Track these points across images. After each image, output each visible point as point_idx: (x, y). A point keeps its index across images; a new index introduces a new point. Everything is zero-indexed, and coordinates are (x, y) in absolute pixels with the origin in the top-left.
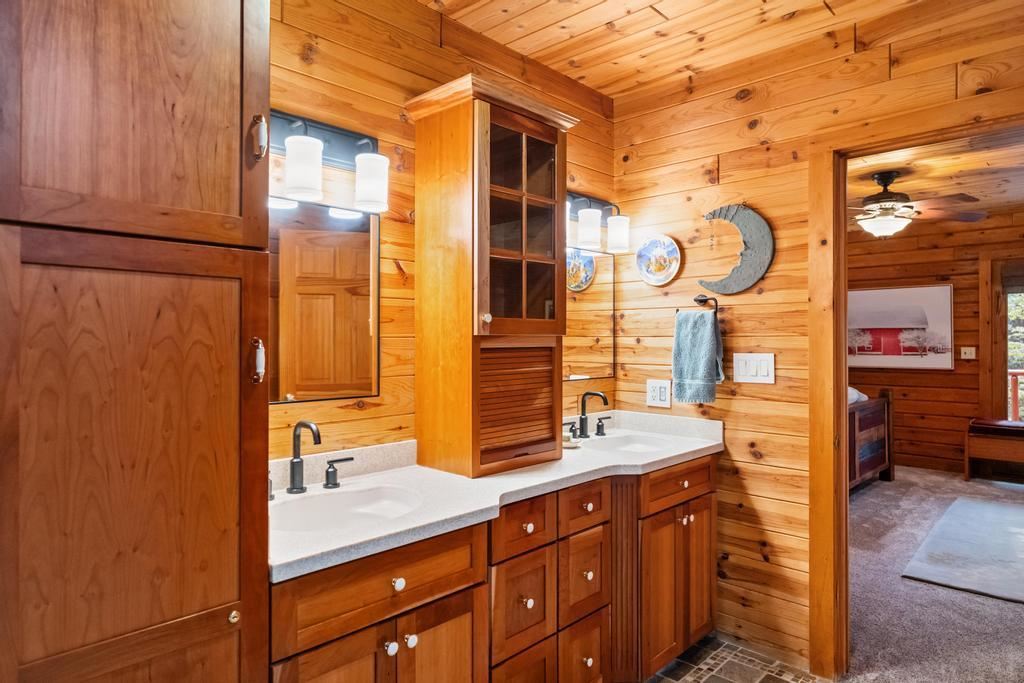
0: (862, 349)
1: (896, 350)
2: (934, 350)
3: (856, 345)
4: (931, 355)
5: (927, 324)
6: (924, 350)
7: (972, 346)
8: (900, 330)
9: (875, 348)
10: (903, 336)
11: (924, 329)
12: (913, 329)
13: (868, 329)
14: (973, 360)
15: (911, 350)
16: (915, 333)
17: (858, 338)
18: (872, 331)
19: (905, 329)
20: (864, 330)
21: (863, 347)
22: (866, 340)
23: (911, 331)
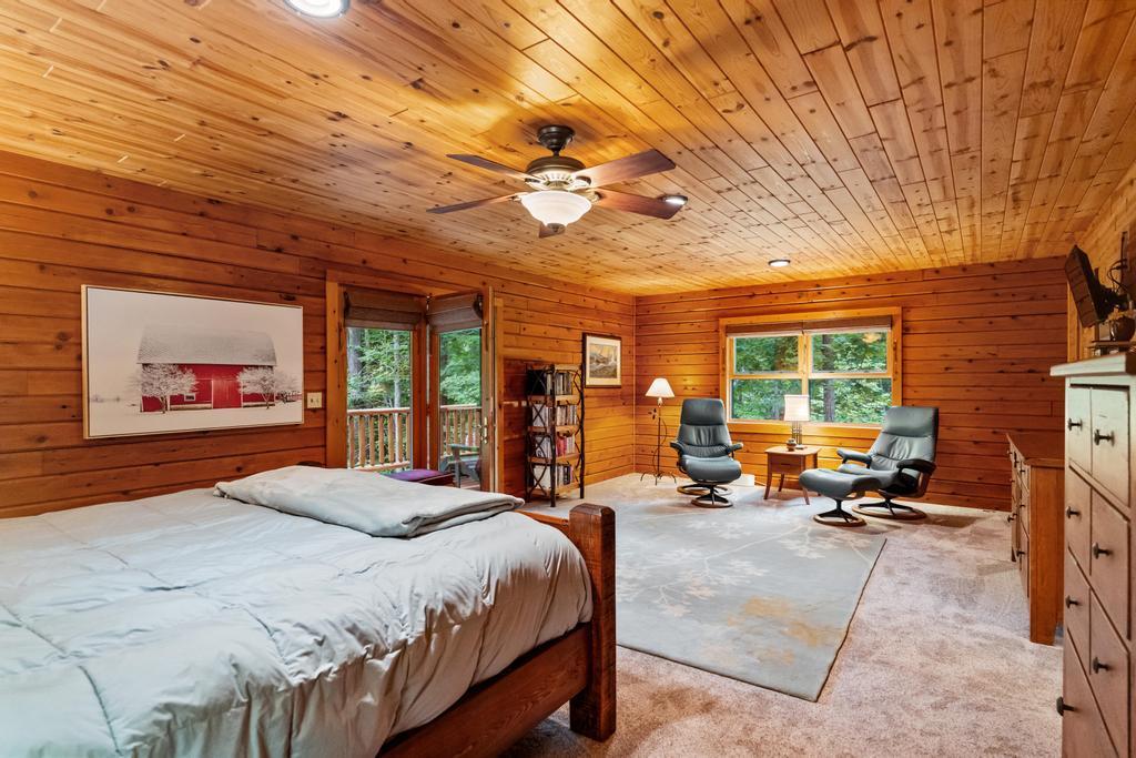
0: (178, 400)
1: (233, 399)
2: (283, 397)
3: (168, 393)
4: (279, 404)
5: (274, 359)
6: (271, 399)
7: (317, 391)
8: (240, 368)
9: (202, 396)
10: (243, 378)
11: (271, 367)
12: (257, 367)
13: (189, 366)
14: (319, 409)
15: (255, 398)
16: (260, 373)
17: (170, 380)
18: (198, 369)
19: (247, 367)
20: (182, 367)
21: (181, 396)
22: (186, 384)
23: (254, 370)
